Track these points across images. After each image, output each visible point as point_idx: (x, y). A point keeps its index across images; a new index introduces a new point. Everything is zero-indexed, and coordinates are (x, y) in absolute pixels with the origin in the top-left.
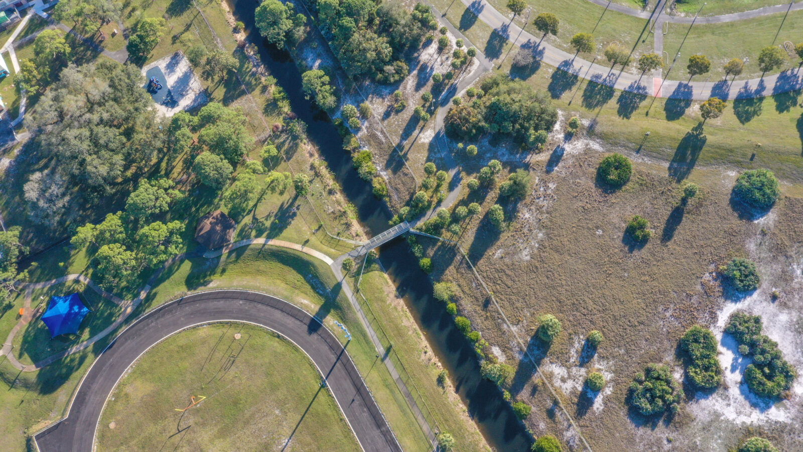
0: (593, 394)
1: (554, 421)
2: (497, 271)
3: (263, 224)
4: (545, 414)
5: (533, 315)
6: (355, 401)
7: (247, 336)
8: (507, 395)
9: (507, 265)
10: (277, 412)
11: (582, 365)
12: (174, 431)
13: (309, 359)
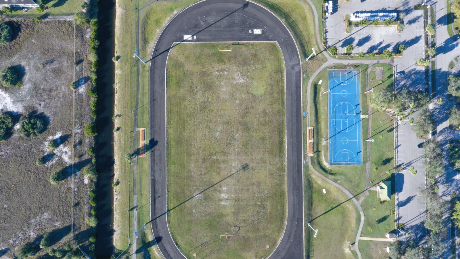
0: (58, 140)
1: (81, 139)
2: (63, 216)
4: (83, 144)
5: (60, 187)
6: (158, 196)
7: (191, 253)
8: (93, 161)
9: (57, 216)
10: (194, 211)
11: (54, 154)
12: (242, 229)
13: (169, 226)
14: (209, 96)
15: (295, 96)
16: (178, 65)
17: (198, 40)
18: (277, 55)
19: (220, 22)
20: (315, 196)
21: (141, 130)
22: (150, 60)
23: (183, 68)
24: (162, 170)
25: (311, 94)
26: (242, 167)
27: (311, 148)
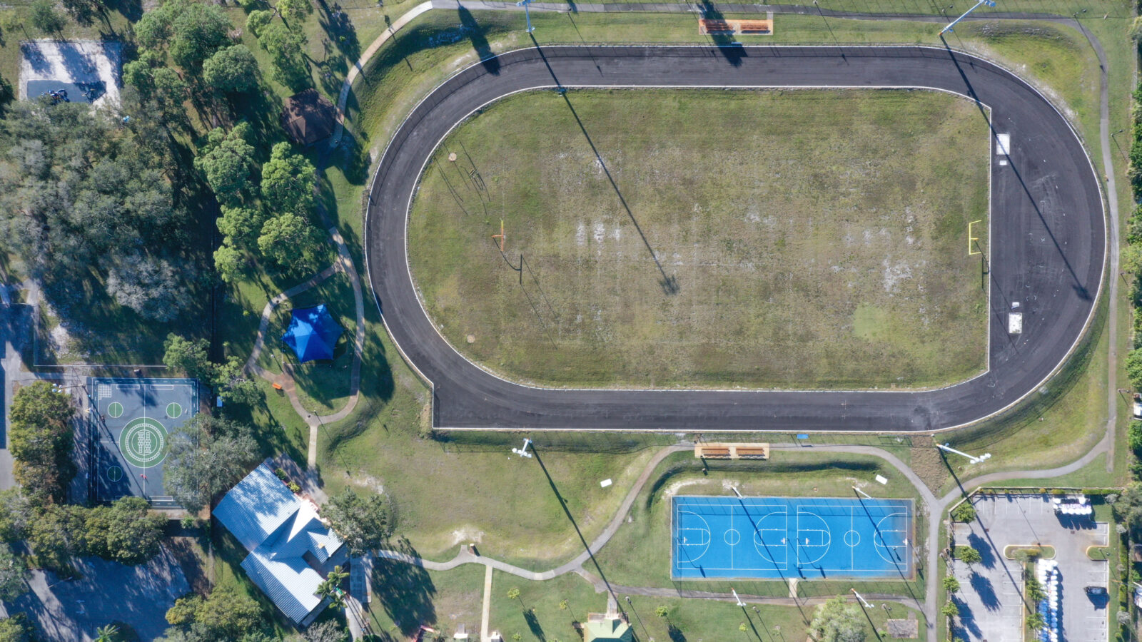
3: (334, 59)
6: (601, 66)
7: (459, 147)
10: (562, 156)
12: (516, 275)
13: (526, 92)
14: (851, 196)
15: (849, 415)
16: (933, 118)
17: (997, 170)
18: (954, 371)
19: (1043, 227)
20: (595, 459)
21: (770, 24)
22: (948, 48)
23: (924, 132)
24: (665, 76)
25: (852, 454)
26: (670, 277)
27: (717, 452)
